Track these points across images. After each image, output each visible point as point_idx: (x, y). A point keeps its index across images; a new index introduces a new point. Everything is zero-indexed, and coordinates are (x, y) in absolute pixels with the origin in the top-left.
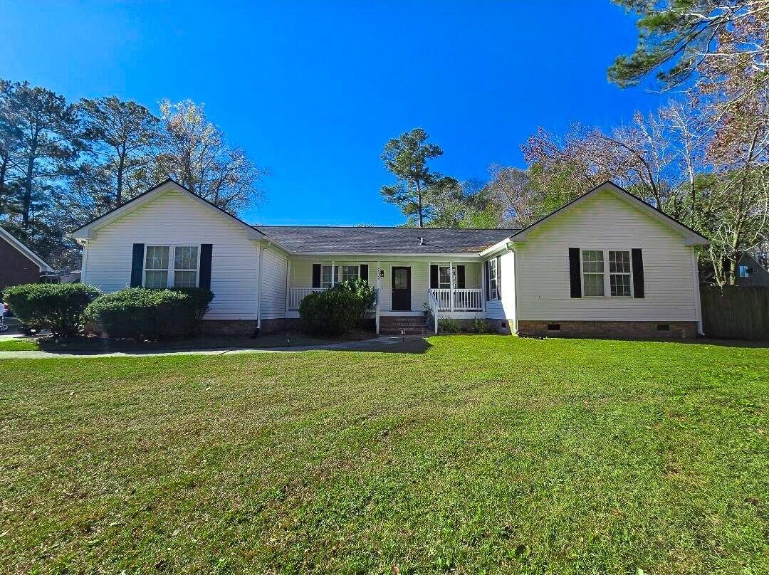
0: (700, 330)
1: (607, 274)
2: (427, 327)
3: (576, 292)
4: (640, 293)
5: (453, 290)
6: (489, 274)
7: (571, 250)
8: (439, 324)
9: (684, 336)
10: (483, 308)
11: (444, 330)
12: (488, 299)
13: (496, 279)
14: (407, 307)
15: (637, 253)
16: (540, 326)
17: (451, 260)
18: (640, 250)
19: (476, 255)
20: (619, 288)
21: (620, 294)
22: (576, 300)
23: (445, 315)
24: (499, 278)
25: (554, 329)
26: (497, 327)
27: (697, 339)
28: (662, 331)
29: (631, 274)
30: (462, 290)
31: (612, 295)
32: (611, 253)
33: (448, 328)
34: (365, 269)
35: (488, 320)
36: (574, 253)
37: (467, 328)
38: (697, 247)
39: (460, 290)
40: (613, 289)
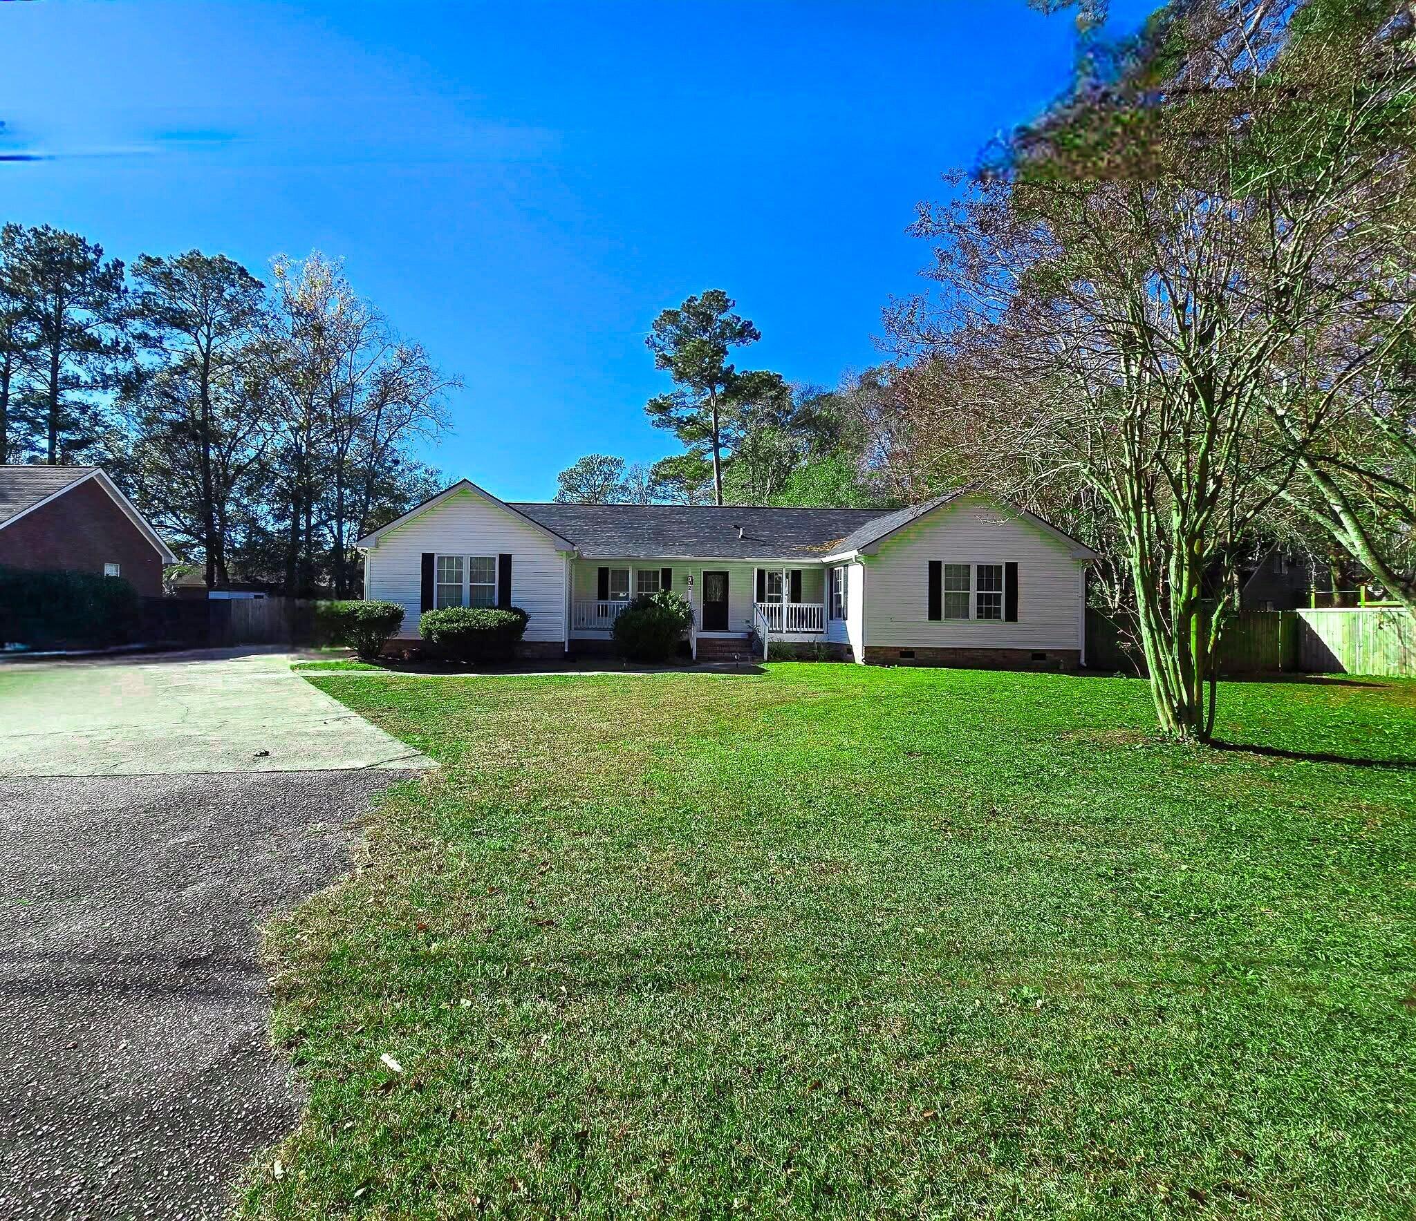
0: (1083, 660)
1: (973, 592)
2: (754, 653)
3: (934, 614)
4: (1012, 616)
5: (786, 604)
6: (834, 586)
7: (931, 563)
8: (769, 649)
9: (1062, 667)
10: (824, 629)
11: (775, 655)
12: (831, 618)
13: (842, 593)
14: (723, 626)
15: (1012, 568)
16: (890, 654)
17: (783, 564)
18: (1015, 565)
19: (816, 561)
20: (987, 610)
21: (988, 616)
22: (935, 623)
23: (776, 637)
24: (846, 592)
25: (907, 657)
26: (839, 653)
27: (1077, 670)
28: (1036, 661)
29: (1003, 592)
30: (798, 605)
31: (978, 617)
32: (980, 568)
33: (781, 653)
34: (667, 574)
35: (829, 645)
36: (935, 567)
37: (804, 654)
38: (1085, 561)
39: (794, 605)
40: (979, 610)
